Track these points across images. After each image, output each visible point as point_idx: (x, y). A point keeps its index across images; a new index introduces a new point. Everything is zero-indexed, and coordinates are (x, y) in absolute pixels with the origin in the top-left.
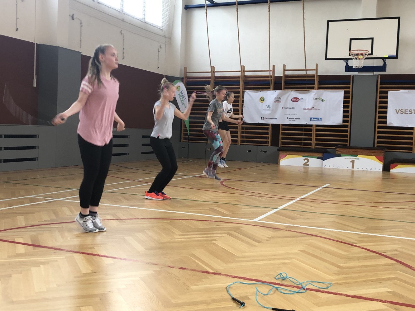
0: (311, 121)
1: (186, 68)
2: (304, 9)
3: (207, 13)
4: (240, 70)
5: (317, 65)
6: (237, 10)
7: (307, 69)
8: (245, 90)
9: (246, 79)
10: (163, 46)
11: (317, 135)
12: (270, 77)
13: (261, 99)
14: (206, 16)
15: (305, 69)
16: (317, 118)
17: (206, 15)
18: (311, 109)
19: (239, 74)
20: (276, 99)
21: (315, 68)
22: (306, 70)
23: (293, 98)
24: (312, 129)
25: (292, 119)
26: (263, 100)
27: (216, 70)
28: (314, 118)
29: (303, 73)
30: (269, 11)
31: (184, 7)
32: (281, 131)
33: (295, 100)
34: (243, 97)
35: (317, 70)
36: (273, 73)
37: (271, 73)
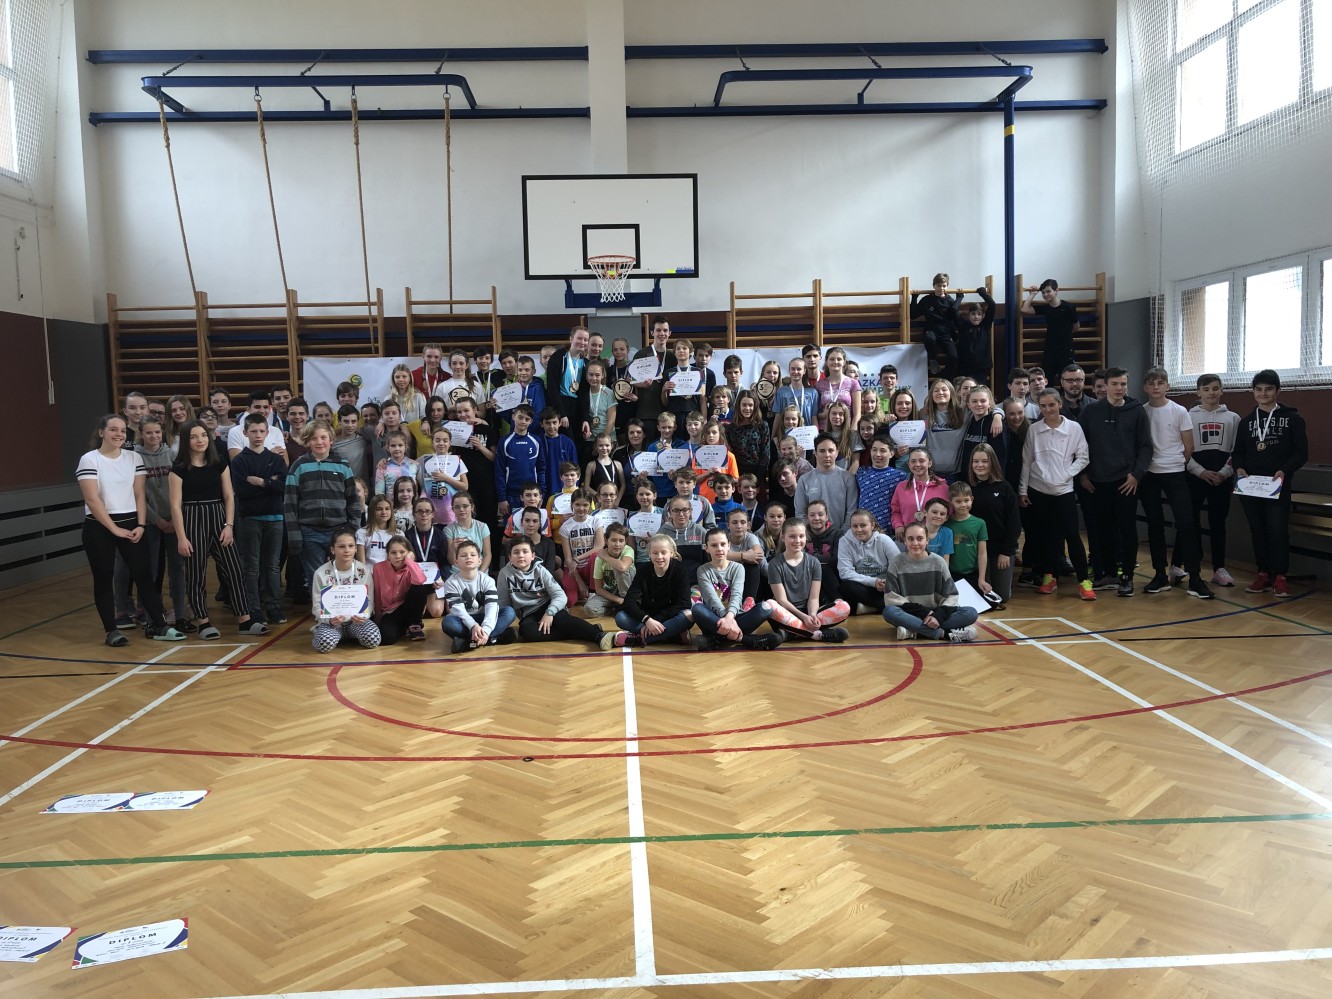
1: (115, 296)
2: (448, 144)
3: (167, 139)
4: (284, 301)
5: (494, 288)
6: (263, 135)
8: (304, 357)
9: (302, 326)
10: (30, 232)
12: (371, 321)
13: (352, 381)
14: (168, 146)
17: (165, 144)
19: (282, 313)
26: (359, 383)
27: (210, 303)
30: (357, 144)
31: (87, 118)
34: (300, 377)
35: (493, 302)
36: (379, 309)
37: (374, 311)
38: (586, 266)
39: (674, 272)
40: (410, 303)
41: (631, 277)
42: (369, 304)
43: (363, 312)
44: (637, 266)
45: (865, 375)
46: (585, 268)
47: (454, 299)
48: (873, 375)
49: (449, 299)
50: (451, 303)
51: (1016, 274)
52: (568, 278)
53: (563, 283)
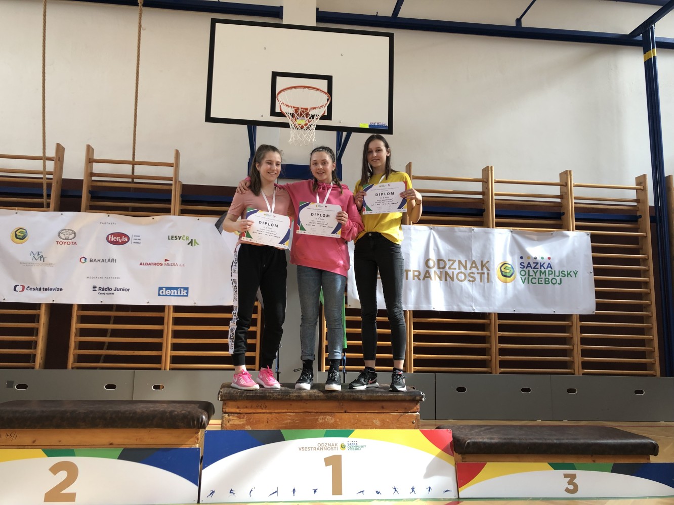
0: (159, 295)
5: (177, 153)
13: (16, 235)
16: (176, 289)
18: (161, 264)
20: (63, 236)
23: (111, 234)
24: (163, 318)
25: (108, 289)
26: (23, 238)
28: (167, 288)
32: (75, 325)
33: (118, 239)
35: (176, 165)
36: (55, 164)
37: (50, 166)
38: (273, 113)
39: (367, 126)
40: (90, 161)
41: (319, 128)
42: (45, 159)
43: (37, 165)
44: (328, 117)
45: (536, 258)
46: (272, 115)
47: (136, 160)
48: (542, 258)
49: (131, 159)
50: (133, 163)
51: (666, 175)
52: (252, 125)
53: (245, 128)
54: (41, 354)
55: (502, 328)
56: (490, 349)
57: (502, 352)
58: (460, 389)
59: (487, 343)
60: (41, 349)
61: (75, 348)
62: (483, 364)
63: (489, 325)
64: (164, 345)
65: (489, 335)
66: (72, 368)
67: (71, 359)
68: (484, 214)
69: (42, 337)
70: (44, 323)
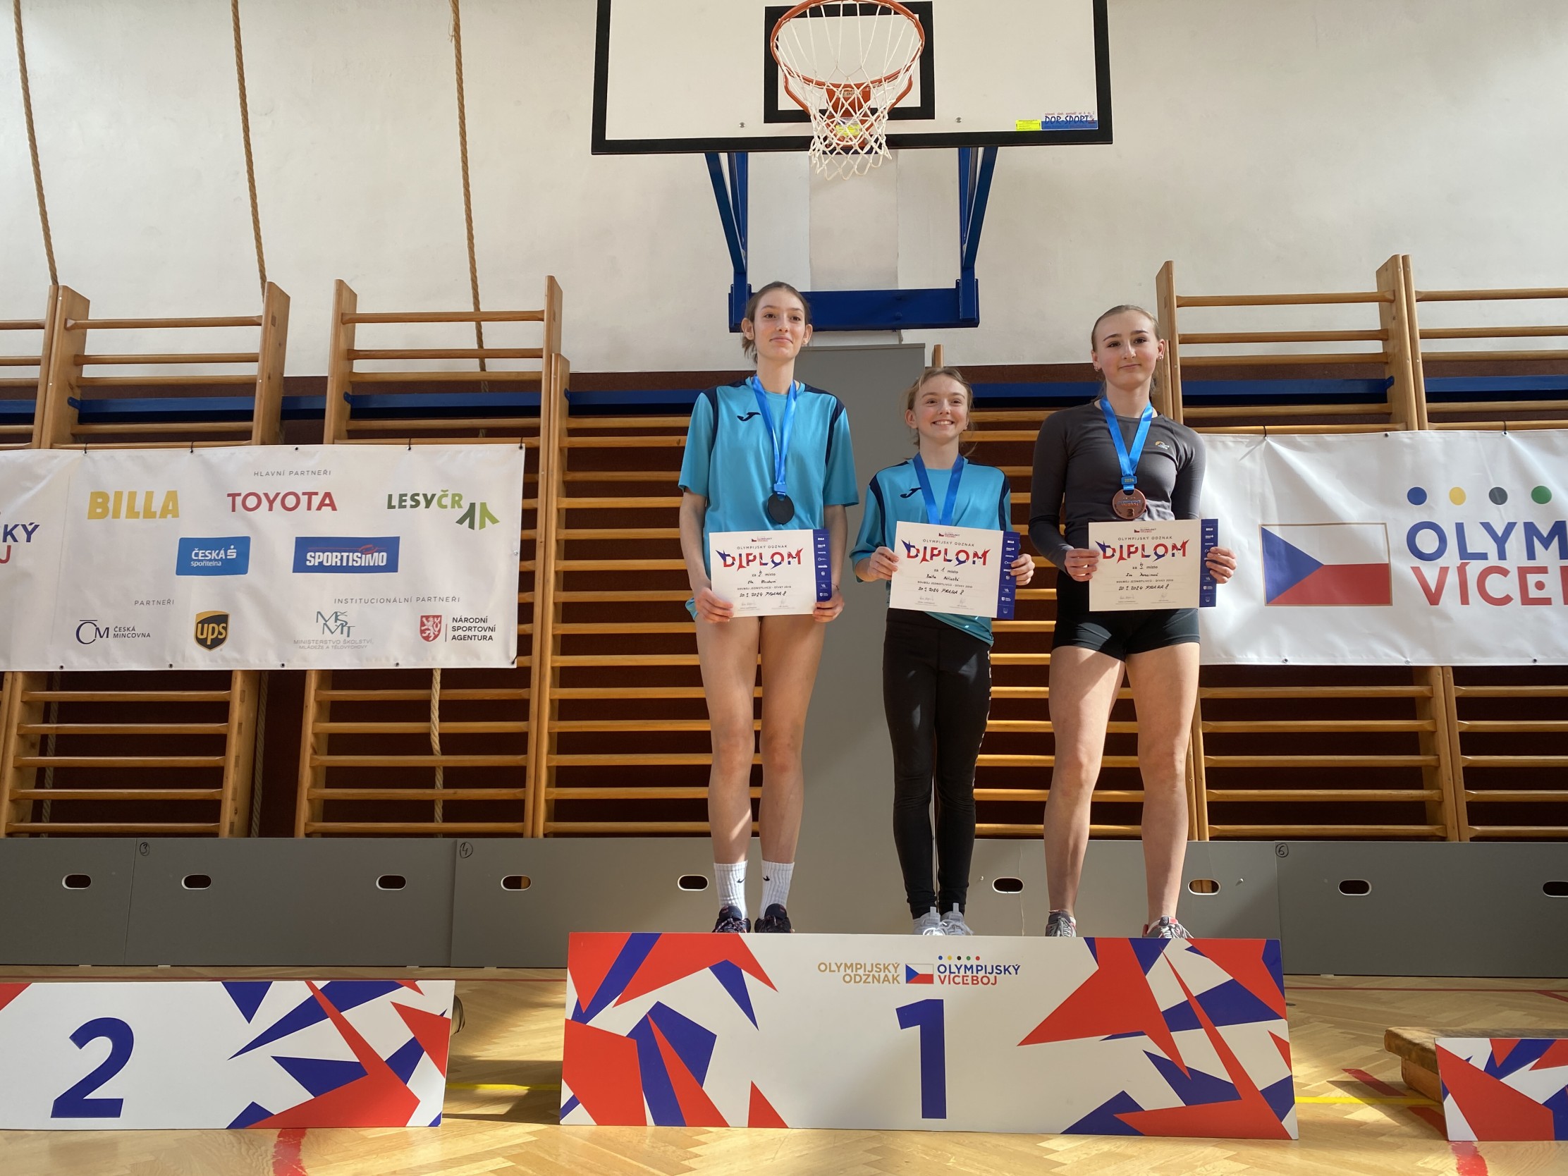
4: (41, 314)
5: (553, 288)
7: (483, 308)
11: (564, 743)
15: (472, 309)
21: (540, 304)
22: (478, 317)
24: (526, 703)
29: (462, 336)
32: (313, 725)
35: (551, 316)
36: (265, 332)
37: (250, 340)
39: (1036, 127)
40: (347, 318)
42: (240, 322)
44: (926, 110)
46: (768, 118)
50: (447, 318)
54: (234, 800)
55: (1467, 708)
56: (1436, 768)
57: (1474, 777)
58: (1348, 887)
59: (1425, 754)
60: (235, 789)
61: (314, 785)
62: (1416, 812)
63: (1427, 700)
64: (531, 772)
65: (1430, 728)
66: (308, 835)
67: (304, 811)
68: (1391, 391)
69: (237, 757)
70: (240, 724)
